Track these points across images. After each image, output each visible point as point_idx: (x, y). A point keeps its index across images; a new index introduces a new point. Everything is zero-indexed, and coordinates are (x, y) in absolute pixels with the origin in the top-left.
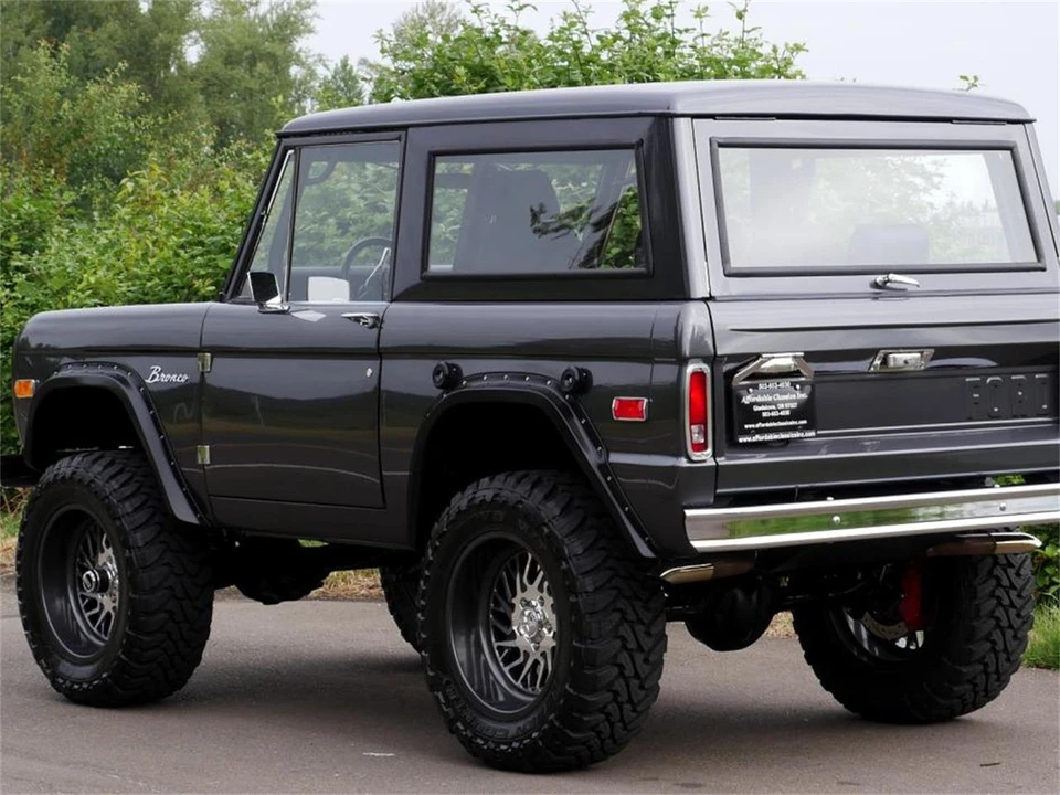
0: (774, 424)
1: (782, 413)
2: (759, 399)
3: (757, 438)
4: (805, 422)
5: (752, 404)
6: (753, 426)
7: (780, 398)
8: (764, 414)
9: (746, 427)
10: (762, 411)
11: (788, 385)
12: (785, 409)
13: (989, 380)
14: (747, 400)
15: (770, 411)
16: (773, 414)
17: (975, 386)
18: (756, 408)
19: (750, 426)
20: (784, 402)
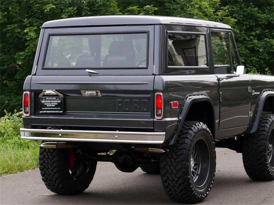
0: (50, 108)
1: (53, 106)
2: (46, 101)
3: (45, 112)
4: (60, 108)
5: (44, 103)
6: (44, 108)
7: (52, 102)
8: (47, 106)
9: (42, 108)
10: (47, 105)
11: (55, 98)
12: (54, 105)
13: (125, 101)
14: (43, 102)
15: (49, 105)
16: (50, 106)
17: (120, 102)
18: (45, 104)
19: (43, 108)
20: (54, 103)
